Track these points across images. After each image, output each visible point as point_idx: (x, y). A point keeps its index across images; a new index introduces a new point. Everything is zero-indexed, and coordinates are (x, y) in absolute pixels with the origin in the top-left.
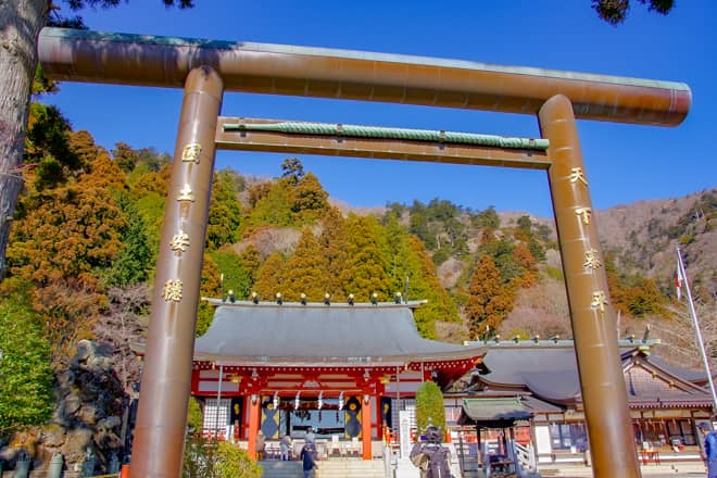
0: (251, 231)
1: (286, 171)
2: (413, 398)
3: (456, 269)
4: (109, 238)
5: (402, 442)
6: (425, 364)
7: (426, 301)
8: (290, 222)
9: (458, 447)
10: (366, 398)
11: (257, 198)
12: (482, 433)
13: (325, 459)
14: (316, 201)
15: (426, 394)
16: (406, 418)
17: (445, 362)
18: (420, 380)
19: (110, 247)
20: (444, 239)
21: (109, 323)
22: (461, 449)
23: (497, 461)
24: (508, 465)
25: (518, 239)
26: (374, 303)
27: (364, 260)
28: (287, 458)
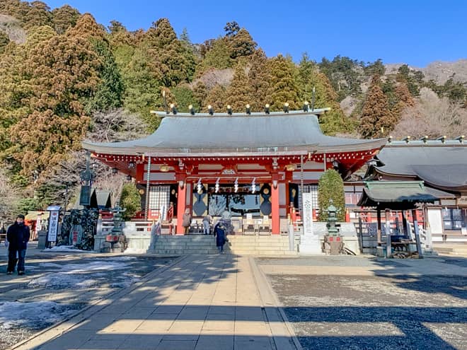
0: (201, 74)
1: (228, 32)
2: (317, 184)
3: (351, 104)
4: (90, 75)
5: (305, 219)
6: (327, 155)
7: (329, 109)
8: (230, 65)
9: (358, 226)
10: (275, 183)
11: (206, 50)
12: (383, 215)
13: (239, 234)
14: (248, 49)
15: (328, 180)
16: (309, 200)
17: (346, 154)
18: (323, 170)
19: (92, 82)
20: (343, 84)
21: (94, 137)
22: (360, 228)
23: (398, 241)
24: (408, 245)
25: (398, 81)
26: (286, 111)
27: (282, 87)
28: (208, 232)
